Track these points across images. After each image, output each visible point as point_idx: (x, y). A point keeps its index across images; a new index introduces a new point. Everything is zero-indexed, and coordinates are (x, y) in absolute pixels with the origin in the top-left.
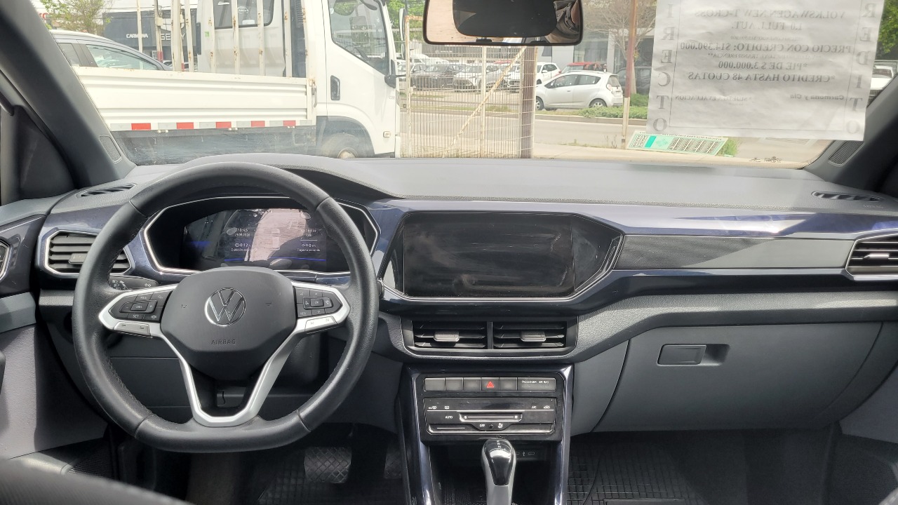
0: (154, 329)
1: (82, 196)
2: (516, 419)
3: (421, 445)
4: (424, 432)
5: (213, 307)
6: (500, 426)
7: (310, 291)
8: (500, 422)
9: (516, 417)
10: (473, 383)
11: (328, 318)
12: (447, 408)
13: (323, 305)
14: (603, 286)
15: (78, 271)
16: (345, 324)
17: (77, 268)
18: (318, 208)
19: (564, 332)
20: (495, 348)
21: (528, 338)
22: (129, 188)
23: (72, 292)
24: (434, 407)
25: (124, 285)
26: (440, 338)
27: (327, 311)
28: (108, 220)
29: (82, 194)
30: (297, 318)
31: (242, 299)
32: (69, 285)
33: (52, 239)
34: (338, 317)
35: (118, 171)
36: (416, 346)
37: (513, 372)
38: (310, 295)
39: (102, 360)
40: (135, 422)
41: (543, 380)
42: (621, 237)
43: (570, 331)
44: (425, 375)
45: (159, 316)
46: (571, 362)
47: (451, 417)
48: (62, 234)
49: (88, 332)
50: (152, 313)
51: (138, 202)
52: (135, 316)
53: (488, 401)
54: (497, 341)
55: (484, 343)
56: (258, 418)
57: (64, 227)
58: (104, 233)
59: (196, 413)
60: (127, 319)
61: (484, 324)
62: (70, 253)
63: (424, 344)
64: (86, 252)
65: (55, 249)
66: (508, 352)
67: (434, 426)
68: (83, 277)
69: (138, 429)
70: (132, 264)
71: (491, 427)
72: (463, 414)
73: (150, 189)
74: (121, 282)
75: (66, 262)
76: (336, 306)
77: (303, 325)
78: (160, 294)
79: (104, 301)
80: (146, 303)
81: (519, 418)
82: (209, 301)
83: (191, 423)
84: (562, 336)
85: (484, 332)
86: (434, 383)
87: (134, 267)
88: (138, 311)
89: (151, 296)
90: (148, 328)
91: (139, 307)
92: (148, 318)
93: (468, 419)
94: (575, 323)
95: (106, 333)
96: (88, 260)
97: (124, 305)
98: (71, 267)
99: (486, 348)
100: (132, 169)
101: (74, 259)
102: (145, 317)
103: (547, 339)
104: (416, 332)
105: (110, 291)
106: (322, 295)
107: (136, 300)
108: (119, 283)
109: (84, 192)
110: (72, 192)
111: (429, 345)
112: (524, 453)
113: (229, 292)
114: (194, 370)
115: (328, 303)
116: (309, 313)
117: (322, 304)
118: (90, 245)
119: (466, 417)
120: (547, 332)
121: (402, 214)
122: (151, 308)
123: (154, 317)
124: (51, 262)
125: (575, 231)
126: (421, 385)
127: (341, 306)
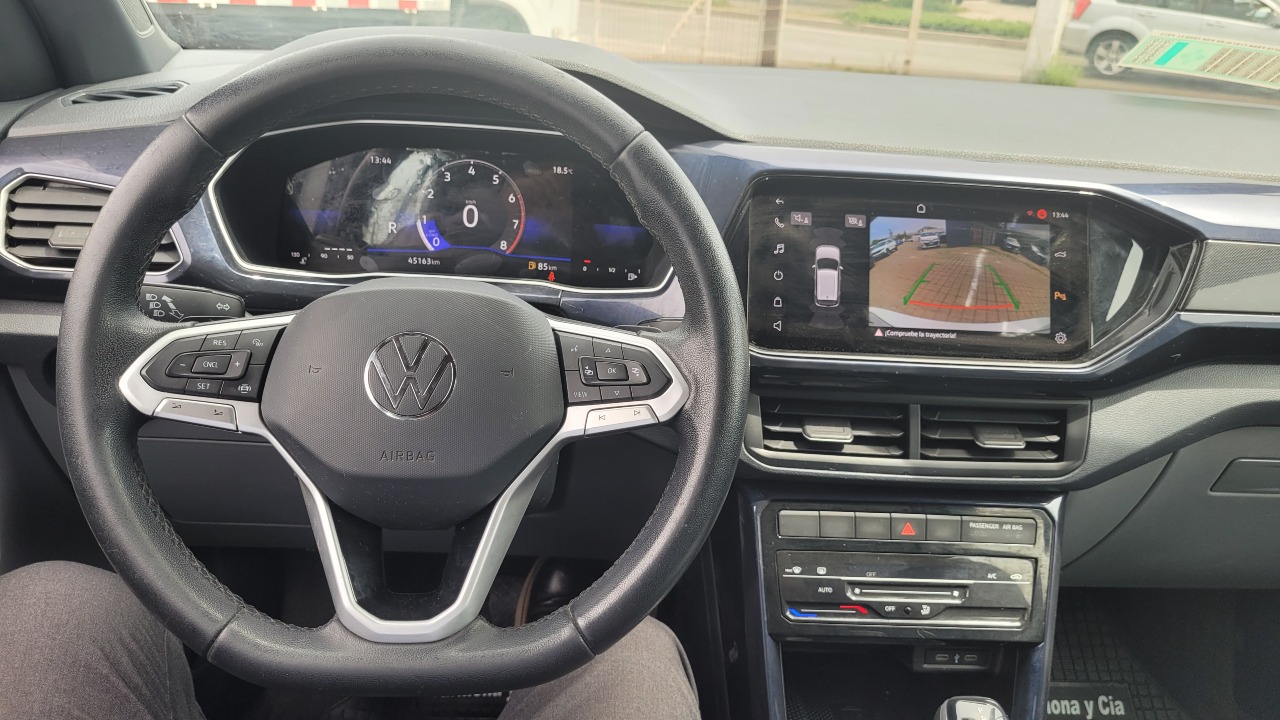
0: (245, 418)
1: (74, 102)
2: (955, 599)
3: (768, 642)
4: (776, 619)
5: (382, 375)
6: (926, 611)
7: (593, 344)
8: (926, 601)
9: (956, 593)
10: (874, 522)
11: (637, 409)
12: (822, 570)
13: (627, 379)
14: (1158, 344)
15: (71, 264)
16: (679, 423)
17: (69, 257)
18: (623, 155)
19: (1061, 430)
20: (924, 457)
21: (991, 443)
22: (172, 91)
23: (56, 307)
24: (797, 570)
25: (172, 306)
26: (817, 433)
27: (637, 391)
28: (135, 159)
29: (73, 98)
30: (567, 404)
31: (448, 359)
32: (53, 293)
33: (13, 192)
34: (664, 407)
35: (148, 55)
36: (767, 448)
37: (954, 505)
38: (594, 355)
39: (129, 487)
40: (209, 629)
41: (1012, 524)
42: (1195, 246)
43: (1074, 428)
44: (780, 504)
45: (257, 385)
46: (1062, 490)
47: (829, 590)
48: (33, 182)
49: (95, 424)
50: (243, 379)
51: (202, 121)
52: (201, 386)
53: (902, 563)
54: (927, 443)
55: (903, 448)
56: (481, 623)
57: (36, 167)
58: (127, 186)
59: (343, 607)
60: (184, 392)
61: (904, 409)
62: (51, 225)
63: (781, 444)
64: (90, 225)
65: (19, 215)
66: (951, 466)
67: (796, 605)
68: (83, 278)
69: (216, 645)
70: (185, 254)
71: (907, 612)
72: (853, 584)
73: (233, 89)
74: (165, 298)
75: (43, 243)
76: (659, 383)
77: (581, 421)
78: (257, 333)
79: (128, 348)
80: (224, 355)
81: (960, 597)
82: (372, 357)
83: (331, 630)
84: (1055, 438)
85: (903, 425)
86: (797, 520)
87: (189, 261)
88: (208, 375)
89: (238, 339)
90: (232, 412)
91: (211, 365)
92: (232, 390)
93: (862, 594)
94: (1083, 412)
95: (134, 422)
96: (95, 241)
97: (178, 358)
98: (54, 255)
99: (905, 456)
100: (172, 54)
101: (61, 237)
102: (225, 388)
103: (1028, 443)
104: (767, 419)
105: (142, 324)
106: (624, 353)
107: (203, 348)
108: (159, 300)
109: (81, 93)
110: (53, 93)
111: (790, 445)
112: (957, 657)
113: (417, 341)
114: (336, 511)
115: (636, 373)
116: (594, 393)
117: (623, 376)
118: (98, 209)
119: (857, 591)
120: (1025, 429)
121: (749, 175)
122: (237, 367)
123: (245, 388)
124: (11, 242)
125: (1097, 229)
126: (773, 523)
127: (669, 381)
